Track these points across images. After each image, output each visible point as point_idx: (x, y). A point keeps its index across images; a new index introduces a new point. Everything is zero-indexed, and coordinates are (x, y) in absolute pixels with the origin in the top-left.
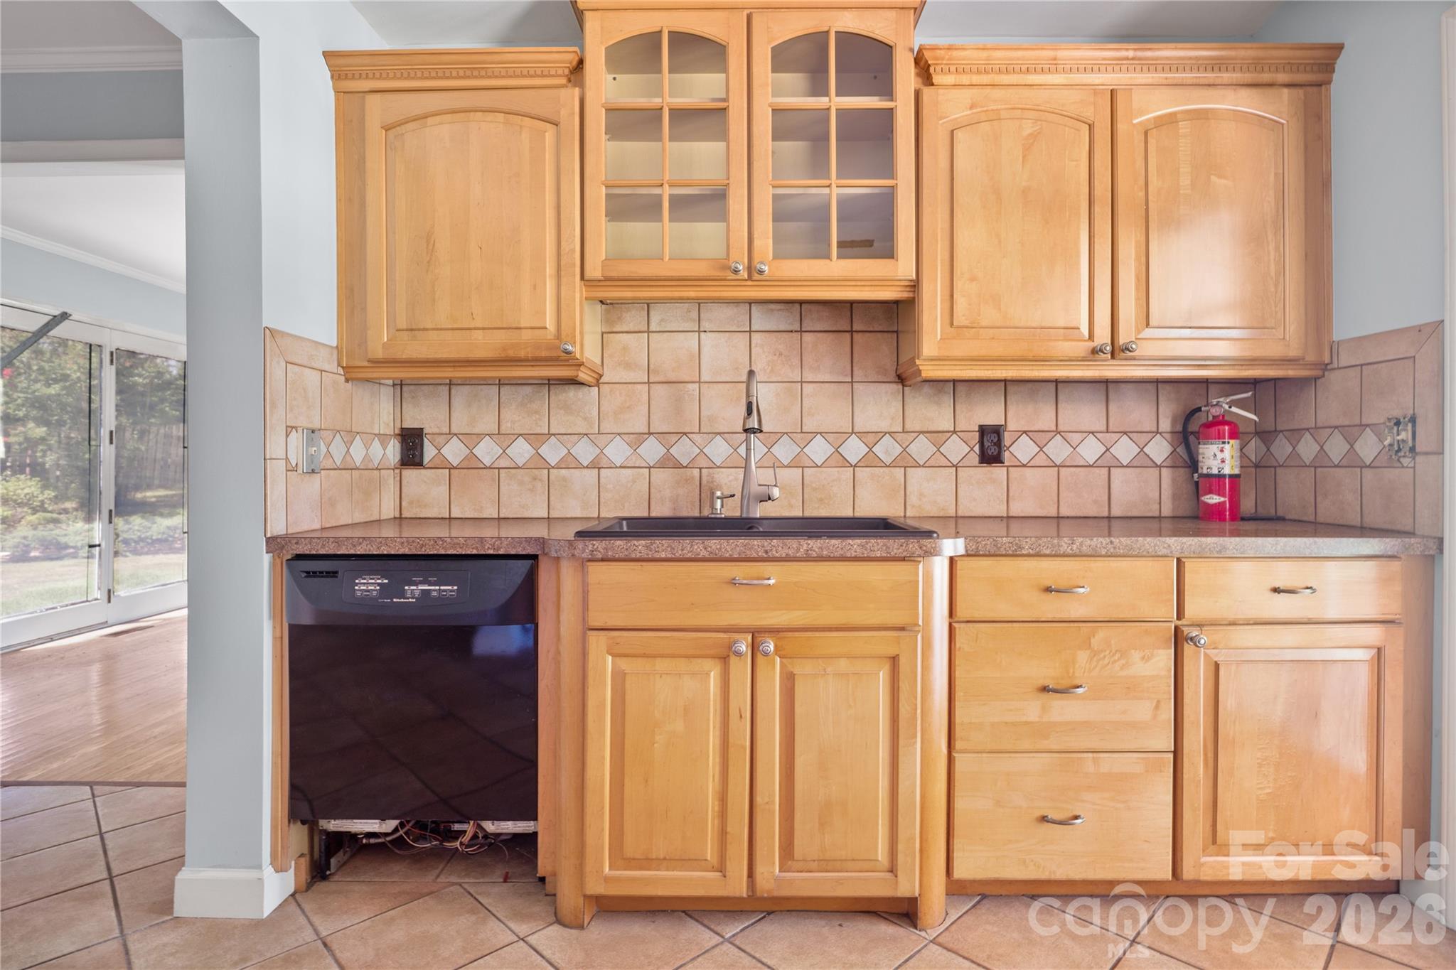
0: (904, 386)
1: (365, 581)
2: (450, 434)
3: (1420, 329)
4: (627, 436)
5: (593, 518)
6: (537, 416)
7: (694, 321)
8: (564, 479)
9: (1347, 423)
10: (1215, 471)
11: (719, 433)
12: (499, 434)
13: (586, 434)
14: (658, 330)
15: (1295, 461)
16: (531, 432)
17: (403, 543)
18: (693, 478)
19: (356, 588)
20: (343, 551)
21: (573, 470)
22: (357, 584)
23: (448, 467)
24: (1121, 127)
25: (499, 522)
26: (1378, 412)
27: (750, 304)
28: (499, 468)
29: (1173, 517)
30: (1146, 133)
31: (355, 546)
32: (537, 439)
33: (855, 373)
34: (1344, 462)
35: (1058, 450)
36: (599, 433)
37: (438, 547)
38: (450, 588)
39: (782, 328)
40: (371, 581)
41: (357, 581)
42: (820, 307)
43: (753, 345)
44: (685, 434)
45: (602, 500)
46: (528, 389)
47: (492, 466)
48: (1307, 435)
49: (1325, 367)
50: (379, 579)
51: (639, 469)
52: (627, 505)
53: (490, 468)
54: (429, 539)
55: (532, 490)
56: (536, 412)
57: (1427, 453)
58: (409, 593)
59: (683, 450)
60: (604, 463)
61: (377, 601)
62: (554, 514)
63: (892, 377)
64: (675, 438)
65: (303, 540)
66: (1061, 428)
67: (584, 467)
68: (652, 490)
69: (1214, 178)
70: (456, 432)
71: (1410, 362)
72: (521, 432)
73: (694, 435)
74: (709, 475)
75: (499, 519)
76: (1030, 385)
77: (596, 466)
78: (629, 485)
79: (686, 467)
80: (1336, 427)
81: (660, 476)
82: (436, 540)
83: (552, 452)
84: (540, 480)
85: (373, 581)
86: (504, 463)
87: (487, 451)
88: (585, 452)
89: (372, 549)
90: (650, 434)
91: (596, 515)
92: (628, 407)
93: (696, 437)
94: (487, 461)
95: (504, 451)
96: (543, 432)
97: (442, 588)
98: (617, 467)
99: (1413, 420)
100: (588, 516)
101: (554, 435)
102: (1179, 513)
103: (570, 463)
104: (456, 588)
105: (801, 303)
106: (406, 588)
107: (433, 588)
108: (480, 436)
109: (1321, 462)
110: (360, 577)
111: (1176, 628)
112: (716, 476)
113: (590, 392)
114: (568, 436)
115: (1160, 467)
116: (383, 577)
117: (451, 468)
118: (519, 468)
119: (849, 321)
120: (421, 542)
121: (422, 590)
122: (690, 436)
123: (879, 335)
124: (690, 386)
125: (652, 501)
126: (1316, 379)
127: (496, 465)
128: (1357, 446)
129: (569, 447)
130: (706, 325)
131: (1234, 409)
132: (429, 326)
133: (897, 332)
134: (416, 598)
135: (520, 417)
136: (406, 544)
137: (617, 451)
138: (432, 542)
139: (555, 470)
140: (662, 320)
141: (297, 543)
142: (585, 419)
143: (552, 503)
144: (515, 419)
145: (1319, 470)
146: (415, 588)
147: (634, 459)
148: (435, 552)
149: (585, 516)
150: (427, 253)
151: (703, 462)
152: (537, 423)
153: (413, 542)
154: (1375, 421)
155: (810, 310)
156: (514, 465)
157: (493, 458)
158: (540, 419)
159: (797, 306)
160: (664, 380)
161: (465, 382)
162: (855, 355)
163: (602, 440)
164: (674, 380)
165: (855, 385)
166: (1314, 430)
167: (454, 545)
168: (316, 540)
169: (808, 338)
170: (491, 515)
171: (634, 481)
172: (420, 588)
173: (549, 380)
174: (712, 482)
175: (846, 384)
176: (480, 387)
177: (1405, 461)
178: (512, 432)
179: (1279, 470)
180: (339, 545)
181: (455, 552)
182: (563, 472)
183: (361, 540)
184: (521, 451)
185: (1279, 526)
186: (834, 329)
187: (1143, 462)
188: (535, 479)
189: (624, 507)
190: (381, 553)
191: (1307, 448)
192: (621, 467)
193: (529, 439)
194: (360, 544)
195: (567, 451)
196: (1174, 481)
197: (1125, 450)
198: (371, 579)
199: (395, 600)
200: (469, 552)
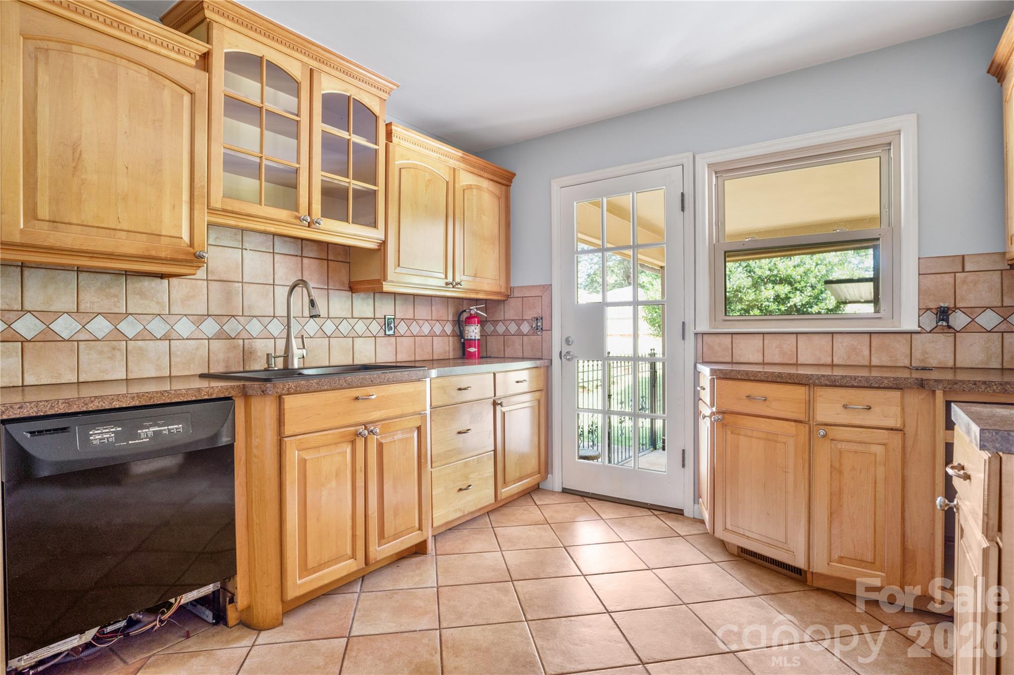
0: (352, 293)
1: (99, 431)
2: (22, 310)
3: (544, 286)
4: (192, 316)
5: (166, 377)
6: (116, 299)
7: (239, 241)
8: (141, 349)
9: (517, 318)
10: (473, 338)
11: (255, 317)
12: (77, 312)
13: (159, 315)
14: (214, 244)
15: (495, 334)
16: (110, 312)
17: (133, 397)
18: (239, 345)
19: (91, 438)
20: (74, 409)
21: (148, 342)
22: (91, 435)
23: (20, 340)
24: (457, 185)
25: (78, 386)
26: (530, 314)
27: (274, 235)
28: (78, 341)
29: (454, 359)
30: (464, 190)
31: (87, 404)
32: (115, 318)
33: (330, 284)
34: (516, 334)
35: (415, 329)
36: (169, 314)
37: (164, 398)
38: (176, 426)
39: (292, 253)
40: (104, 431)
41: (91, 433)
42: (312, 243)
43: (275, 262)
44: (233, 316)
45: (173, 363)
46: (107, 277)
47: (71, 339)
48: (501, 323)
49: (508, 297)
50: (113, 428)
51: (201, 341)
52: (192, 366)
53: (68, 341)
54: (157, 392)
55: (111, 358)
56: (115, 296)
57: (546, 330)
58: (142, 435)
59: (232, 327)
60: (174, 336)
61: (115, 446)
62: (131, 376)
63: (347, 288)
64: (226, 319)
65: (28, 404)
66: (415, 318)
67: (157, 339)
68: (211, 355)
69: (483, 216)
70: (30, 309)
71: (540, 298)
72: (101, 311)
73: (239, 317)
74: (249, 343)
75: (78, 383)
76: (404, 296)
77: (167, 338)
78: (194, 352)
79: (234, 339)
80: (512, 320)
81: (216, 345)
82: (162, 393)
83: (129, 328)
84: (119, 350)
85: (107, 430)
86: (82, 336)
87: (64, 327)
88: (158, 327)
89: (104, 405)
90: (208, 315)
91: (168, 375)
92: (192, 296)
93: (241, 319)
94: (65, 335)
95: (83, 327)
96: (121, 312)
97: (169, 427)
98: (184, 339)
99: (542, 319)
100: (161, 375)
101: (131, 314)
102: (455, 357)
103: (146, 336)
104: (181, 426)
105: (302, 239)
106: (139, 431)
107: (162, 428)
108: (59, 314)
109: (506, 334)
110: (94, 429)
111: (494, 400)
112: (253, 344)
113: (161, 283)
114: (144, 316)
115: (449, 336)
116: (116, 426)
117: (24, 341)
118: (98, 340)
119: (326, 254)
120: (150, 396)
121: (153, 431)
122: (236, 317)
123: (341, 263)
124: (236, 284)
125: (211, 362)
126: (504, 301)
127: (74, 338)
128: (521, 328)
129: (145, 324)
130: (246, 245)
131: (478, 312)
132: (75, 221)
133: (349, 263)
134: (149, 438)
135: (100, 299)
136: (136, 398)
137: (184, 327)
138: (159, 395)
139: (132, 342)
140: (216, 238)
141: (20, 408)
142: (158, 303)
143: (130, 367)
144: (92, 299)
145: (506, 337)
146: (147, 430)
147: (197, 333)
148: (162, 402)
149: (158, 376)
150: (73, 159)
151: (244, 335)
152: (115, 305)
153: (143, 396)
154: (528, 318)
155: (307, 245)
156: (93, 338)
157: (71, 332)
158: (118, 302)
159: (300, 241)
160: (218, 279)
161: (39, 266)
162: (330, 274)
163: (172, 320)
164: (225, 279)
165: (330, 291)
166: (504, 321)
167: (178, 395)
168: (43, 403)
169: (306, 261)
170: (70, 380)
171: (197, 349)
172: (151, 430)
173: (126, 271)
174: (251, 348)
175: (324, 290)
176: (57, 271)
177: (539, 333)
178: (92, 311)
179: (488, 337)
180: (70, 405)
181: (178, 400)
182: (140, 343)
183: (93, 399)
184: (100, 327)
185: (489, 360)
186: (319, 257)
187: (443, 334)
188: (114, 349)
189: (190, 367)
190: (113, 407)
191: (501, 328)
192: (187, 339)
193: (108, 317)
194: (92, 402)
195: (143, 327)
196: (453, 342)
197: (438, 329)
198: (104, 429)
199: (130, 442)
200: (190, 399)
